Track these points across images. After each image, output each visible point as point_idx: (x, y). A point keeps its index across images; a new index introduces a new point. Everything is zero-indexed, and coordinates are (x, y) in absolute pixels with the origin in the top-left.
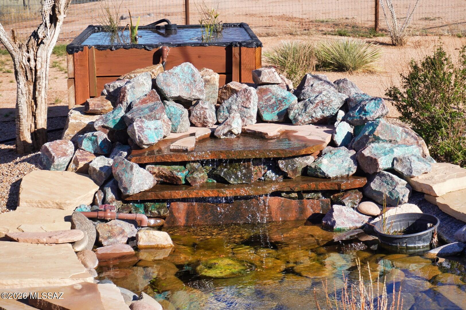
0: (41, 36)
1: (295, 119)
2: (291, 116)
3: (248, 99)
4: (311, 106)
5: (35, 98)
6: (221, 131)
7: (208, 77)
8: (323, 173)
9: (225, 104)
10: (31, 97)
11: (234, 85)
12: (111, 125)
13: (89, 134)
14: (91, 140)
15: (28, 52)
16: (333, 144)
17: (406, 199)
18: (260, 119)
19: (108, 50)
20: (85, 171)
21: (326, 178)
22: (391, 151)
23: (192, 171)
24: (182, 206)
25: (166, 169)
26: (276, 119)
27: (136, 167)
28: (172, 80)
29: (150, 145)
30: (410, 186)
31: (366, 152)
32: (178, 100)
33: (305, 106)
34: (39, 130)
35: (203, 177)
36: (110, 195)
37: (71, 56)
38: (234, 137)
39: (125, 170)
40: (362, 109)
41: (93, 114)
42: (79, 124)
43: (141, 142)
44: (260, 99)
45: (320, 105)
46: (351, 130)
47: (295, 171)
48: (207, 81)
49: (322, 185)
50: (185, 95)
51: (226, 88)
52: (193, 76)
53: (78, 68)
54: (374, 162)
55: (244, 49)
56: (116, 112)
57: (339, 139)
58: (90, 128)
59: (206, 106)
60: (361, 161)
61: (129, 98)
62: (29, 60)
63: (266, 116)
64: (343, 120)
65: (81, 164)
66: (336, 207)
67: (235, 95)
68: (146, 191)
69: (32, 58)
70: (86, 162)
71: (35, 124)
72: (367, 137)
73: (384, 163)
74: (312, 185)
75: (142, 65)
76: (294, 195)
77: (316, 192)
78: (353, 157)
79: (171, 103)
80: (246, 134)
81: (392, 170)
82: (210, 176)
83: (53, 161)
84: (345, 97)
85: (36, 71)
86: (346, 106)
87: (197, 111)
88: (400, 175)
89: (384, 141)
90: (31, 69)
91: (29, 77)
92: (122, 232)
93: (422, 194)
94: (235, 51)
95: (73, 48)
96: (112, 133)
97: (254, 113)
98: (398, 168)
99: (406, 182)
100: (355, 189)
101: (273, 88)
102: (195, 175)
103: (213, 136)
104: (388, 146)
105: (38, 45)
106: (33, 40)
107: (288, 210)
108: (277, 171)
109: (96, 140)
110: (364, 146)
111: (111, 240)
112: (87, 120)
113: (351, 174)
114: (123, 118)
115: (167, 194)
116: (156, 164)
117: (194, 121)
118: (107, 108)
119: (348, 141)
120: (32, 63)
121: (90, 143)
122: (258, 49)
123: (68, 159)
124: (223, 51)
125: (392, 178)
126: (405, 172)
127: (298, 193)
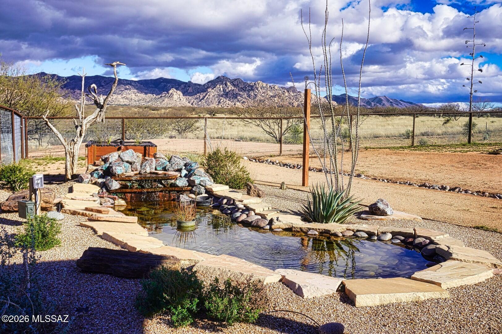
0: (75, 141)
1: (168, 170)
2: (167, 169)
3: (152, 162)
4: (174, 165)
5: (73, 163)
6: (143, 172)
7: (138, 155)
8: (177, 185)
9: (144, 164)
10: (71, 162)
11: (147, 158)
12: (104, 169)
13: (96, 172)
14: (97, 173)
15: (71, 146)
16: (181, 176)
17: (204, 193)
18: (156, 169)
19: (101, 146)
20: (95, 184)
21: (178, 186)
22: (200, 178)
23: (133, 183)
24: (129, 195)
25: (124, 183)
26: (161, 169)
27: (114, 181)
28: (125, 155)
29: (118, 175)
30: (205, 189)
31: (191, 179)
32: (127, 162)
33: (172, 165)
34: (74, 174)
35: (136, 185)
36: (104, 190)
37: (87, 148)
38: (147, 174)
39: (110, 182)
40: (191, 166)
41: (97, 166)
42: (92, 169)
43: (115, 173)
44: (156, 163)
45: (177, 165)
46: (187, 173)
47: (167, 184)
48: (138, 156)
49: (176, 189)
50: (130, 160)
51: (144, 159)
52: (133, 154)
53: (89, 152)
54: (194, 181)
55: (150, 147)
56: (106, 165)
57: (183, 175)
58: (97, 170)
59: (137, 164)
60: (189, 181)
61: (110, 161)
62: (71, 149)
63: (158, 169)
64: (185, 169)
65: (94, 182)
66: (181, 195)
67: (147, 161)
68: (117, 189)
69: (72, 148)
70: (95, 181)
71: (73, 172)
72: (192, 174)
73: (197, 182)
74: (173, 188)
75: (114, 151)
76: (167, 192)
77: (175, 191)
78: (187, 181)
79: (125, 163)
80: (151, 173)
81: (200, 184)
82: (139, 185)
83: (83, 180)
84: (185, 162)
85: (74, 153)
86: (186, 165)
87: (134, 166)
88: (202, 186)
89: (197, 175)
90: (72, 153)
91: (71, 155)
92: (109, 201)
93: (209, 191)
94: (147, 148)
95: (88, 145)
96: (104, 171)
97: (154, 167)
98: (202, 184)
99: (204, 188)
100: (188, 190)
101: (161, 159)
102: (134, 185)
103: (140, 173)
104: (199, 177)
105: (75, 144)
106: (72, 142)
107: (165, 197)
108: (162, 184)
109: (99, 174)
110: (191, 177)
111: (105, 203)
112: (95, 168)
113: (186, 185)
114: (108, 167)
115: (124, 190)
116: (120, 180)
117: (133, 169)
118: (102, 164)
119: (186, 176)
120: (72, 150)
121: (96, 175)
122: (155, 148)
123: (89, 180)
124: (143, 148)
125: (199, 187)
126: (204, 185)
127: (169, 191)
